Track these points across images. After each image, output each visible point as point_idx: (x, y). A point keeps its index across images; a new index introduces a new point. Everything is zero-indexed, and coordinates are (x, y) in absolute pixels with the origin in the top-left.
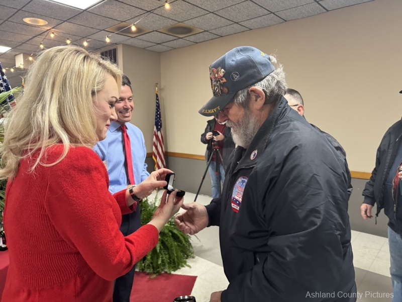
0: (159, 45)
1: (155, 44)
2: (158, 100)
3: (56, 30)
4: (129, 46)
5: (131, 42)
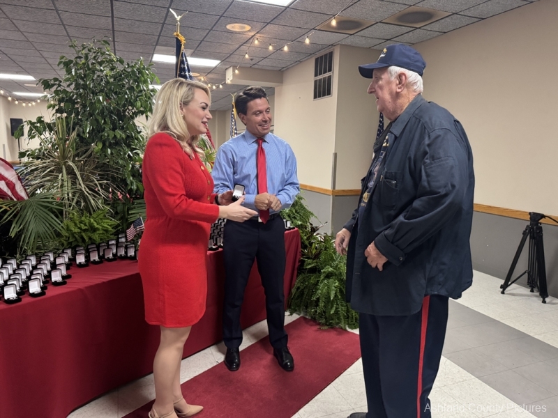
0: (389, 41)
3: (262, 35)
4: (350, 46)
5: (350, 40)
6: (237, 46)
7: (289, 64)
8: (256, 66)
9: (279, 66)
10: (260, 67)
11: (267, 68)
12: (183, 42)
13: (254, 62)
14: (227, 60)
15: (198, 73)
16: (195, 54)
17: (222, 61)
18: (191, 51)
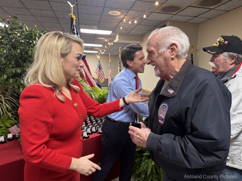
0: (196, 18)
1: (193, 17)
2: (192, 58)
3: (127, 17)
4: (175, 21)
5: (175, 18)
6: (117, 23)
7: (145, 32)
8: (129, 33)
9: (141, 33)
10: (131, 34)
11: (135, 34)
12: (75, 19)
13: (128, 31)
14: (115, 31)
15: (104, 38)
16: (99, 28)
17: (113, 32)
18: (96, 27)
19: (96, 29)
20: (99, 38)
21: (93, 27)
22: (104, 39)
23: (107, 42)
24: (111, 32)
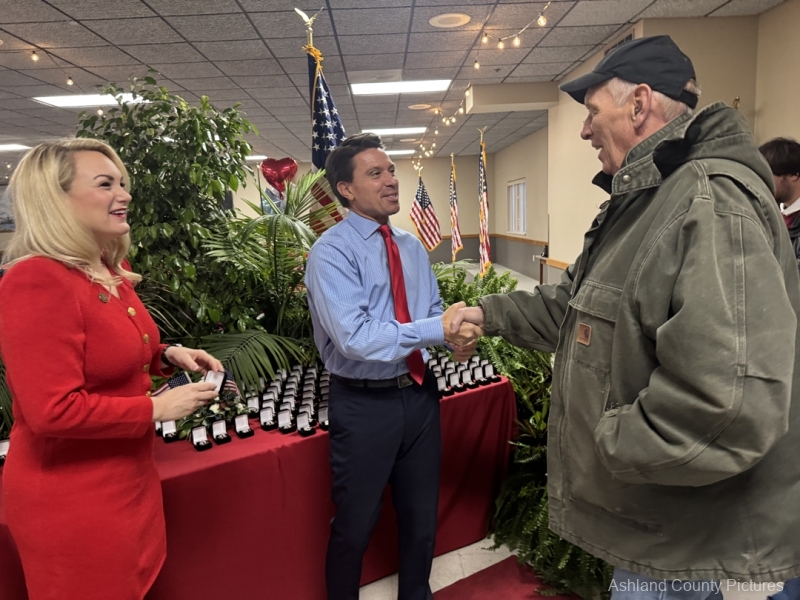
3: (494, 27)
4: (663, 18)
5: (661, 8)
7: (563, 68)
8: (509, 80)
9: (548, 73)
10: (516, 80)
11: (529, 80)
12: (319, 59)
13: (502, 74)
14: (459, 76)
15: (427, 103)
16: (407, 76)
17: (454, 80)
18: (399, 72)
19: (397, 80)
20: (411, 107)
21: (388, 72)
22: (427, 106)
23: (439, 117)
24: (448, 82)
